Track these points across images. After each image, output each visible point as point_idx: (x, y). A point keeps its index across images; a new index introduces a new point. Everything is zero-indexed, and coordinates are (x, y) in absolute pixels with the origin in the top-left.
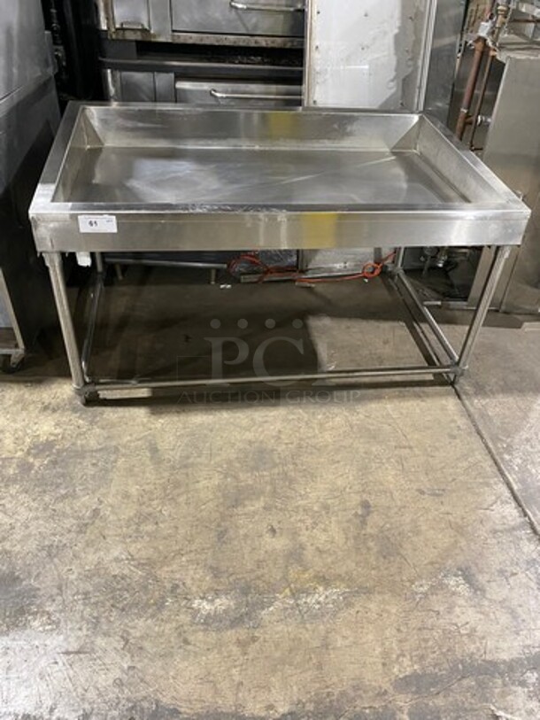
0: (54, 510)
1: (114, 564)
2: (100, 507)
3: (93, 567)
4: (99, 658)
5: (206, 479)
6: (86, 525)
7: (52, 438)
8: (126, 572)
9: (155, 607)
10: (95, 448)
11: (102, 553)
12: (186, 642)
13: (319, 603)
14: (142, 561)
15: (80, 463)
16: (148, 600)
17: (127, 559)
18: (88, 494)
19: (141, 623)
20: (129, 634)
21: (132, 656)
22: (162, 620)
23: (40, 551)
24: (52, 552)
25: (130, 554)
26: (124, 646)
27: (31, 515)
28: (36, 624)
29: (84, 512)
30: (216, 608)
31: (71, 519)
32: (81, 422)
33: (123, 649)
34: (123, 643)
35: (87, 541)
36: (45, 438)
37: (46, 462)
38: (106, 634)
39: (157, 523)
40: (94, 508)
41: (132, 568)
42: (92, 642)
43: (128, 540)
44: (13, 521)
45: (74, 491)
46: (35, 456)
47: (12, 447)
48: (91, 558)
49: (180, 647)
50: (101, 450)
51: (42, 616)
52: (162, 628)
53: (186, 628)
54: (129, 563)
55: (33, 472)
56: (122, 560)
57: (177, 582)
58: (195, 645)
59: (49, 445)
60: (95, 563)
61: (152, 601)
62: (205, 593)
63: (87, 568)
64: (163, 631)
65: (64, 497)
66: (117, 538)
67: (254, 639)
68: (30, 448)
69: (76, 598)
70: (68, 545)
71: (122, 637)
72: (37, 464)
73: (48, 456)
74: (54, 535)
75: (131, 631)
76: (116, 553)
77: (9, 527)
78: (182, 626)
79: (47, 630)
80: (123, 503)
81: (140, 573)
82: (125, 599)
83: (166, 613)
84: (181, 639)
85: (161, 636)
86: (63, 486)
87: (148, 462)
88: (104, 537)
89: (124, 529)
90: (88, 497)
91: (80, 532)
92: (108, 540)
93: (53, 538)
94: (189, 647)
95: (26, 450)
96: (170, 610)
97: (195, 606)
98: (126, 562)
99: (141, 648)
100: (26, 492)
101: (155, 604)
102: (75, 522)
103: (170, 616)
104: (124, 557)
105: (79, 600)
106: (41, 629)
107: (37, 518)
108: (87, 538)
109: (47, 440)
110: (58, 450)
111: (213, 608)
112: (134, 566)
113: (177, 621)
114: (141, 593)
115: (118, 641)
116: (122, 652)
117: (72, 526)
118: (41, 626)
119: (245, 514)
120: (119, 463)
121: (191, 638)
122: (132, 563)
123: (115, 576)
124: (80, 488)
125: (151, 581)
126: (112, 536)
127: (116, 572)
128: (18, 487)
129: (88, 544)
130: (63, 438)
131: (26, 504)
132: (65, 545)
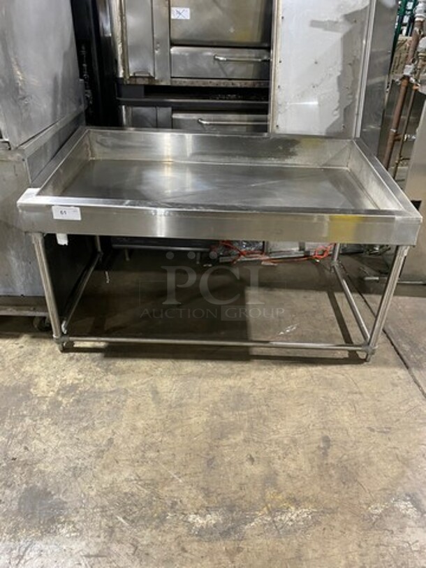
0: (78, 439)
1: (125, 483)
2: (114, 437)
3: (108, 485)
4: (114, 561)
5: (196, 416)
6: (103, 451)
7: (76, 382)
8: (135, 490)
9: (158, 520)
10: (109, 390)
11: (115, 474)
12: (184, 550)
13: (291, 520)
14: (147, 482)
15: (98, 402)
16: (153, 514)
17: (136, 480)
18: (104, 427)
19: (147, 532)
20: (138, 542)
21: (141, 561)
22: (164, 531)
23: (67, 471)
24: (76, 472)
25: (138, 476)
26: (134, 552)
27: (60, 442)
28: (64, 531)
29: (101, 441)
30: (207, 522)
31: (91, 447)
32: (98, 369)
33: (133, 554)
34: (133, 549)
35: (104, 464)
36: (71, 381)
37: (71, 400)
38: (119, 542)
39: (158, 451)
40: (109, 437)
41: (140, 487)
42: (109, 548)
43: (136, 464)
44: (45, 447)
45: (94, 424)
46: (63, 396)
47: (45, 389)
48: (107, 478)
49: (179, 555)
50: (114, 391)
51: (69, 524)
52: (164, 538)
53: (183, 538)
54: (137, 483)
55: (61, 408)
56: (132, 480)
57: (175, 500)
58: (191, 553)
59: (73, 388)
60: (110, 482)
61: (156, 515)
62: (198, 510)
63: (104, 486)
64: (165, 541)
65: (86, 428)
66: (127, 463)
67: (239, 550)
68: (59, 390)
69: (95, 511)
70: (89, 467)
71: (132, 544)
72: (65, 402)
73: (73, 396)
74: (78, 459)
75: (140, 540)
76: (126, 474)
77: (43, 451)
78: (180, 536)
79: (73, 537)
80: (132, 434)
81: (146, 491)
82: (135, 513)
83: (167, 526)
84: (180, 548)
85: (163, 544)
86: (85, 419)
87: (151, 402)
88: (117, 462)
89: (133, 456)
90: (104, 429)
91: (98, 457)
92: (120, 463)
93: (77, 461)
94: (186, 555)
95: (56, 390)
96: (170, 523)
97: (190, 520)
98: (135, 482)
99: (147, 554)
100: (56, 424)
101: (158, 517)
102: (94, 448)
103: (171, 527)
104: (132, 478)
105: (98, 512)
106: (68, 535)
107: (65, 445)
108: (103, 462)
109: (72, 384)
110: (80, 391)
111: (205, 522)
112: (141, 486)
113: (176, 532)
114: (147, 508)
115: (129, 548)
116: (133, 557)
117: (92, 452)
118: (68, 533)
119: (228, 445)
120: (128, 402)
121: (188, 547)
122: (140, 483)
123: (126, 494)
124: (98, 421)
125: (154, 498)
126: (123, 460)
127: (127, 490)
128: (50, 420)
129: (105, 467)
130: (85, 382)
131: (56, 434)
132: (86, 467)
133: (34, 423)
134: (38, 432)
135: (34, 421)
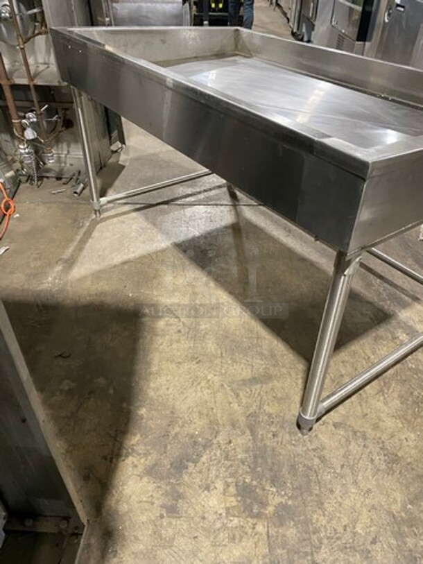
0: (342, 466)
1: (390, 405)
2: (331, 422)
3: (398, 421)
6: (355, 433)
7: (232, 490)
8: (395, 395)
9: (420, 375)
14: (382, 384)
17: (383, 395)
18: (316, 436)
27: (353, 490)
31: (351, 447)
32: (204, 459)
36: (232, 499)
37: (274, 490)
41: (391, 390)
45: (314, 450)
46: (264, 504)
48: (390, 423)
50: (251, 431)
54: (387, 394)
55: (290, 503)
56: (385, 399)
59: (245, 492)
61: (415, 376)
63: (400, 425)
66: (364, 405)
70: (381, 445)
72: (277, 500)
73: (264, 490)
74: (372, 461)
76: (380, 405)
77: (373, 512)
81: (393, 385)
90: (320, 436)
91: (365, 438)
92: (365, 411)
93: (376, 462)
96: (418, 366)
98: (386, 396)
100: (322, 504)
101: (417, 374)
102: (353, 443)
104: (382, 398)
107: (355, 483)
108: (370, 431)
110: (253, 480)
112: (388, 390)
117: (359, 446)
120: (271, 411)
122: (386, 391)
123: (402, 403)
124: (309, 444)
125: (399, 378)
126: (362, 409)
127: (398, 402)
128: (315, 516)
129: (376, 427)
130: (232, 475)
131: (339, 499)
132: (381, 448)
133: (325, 541)
134: (340, 530)
135: (321, 543)
